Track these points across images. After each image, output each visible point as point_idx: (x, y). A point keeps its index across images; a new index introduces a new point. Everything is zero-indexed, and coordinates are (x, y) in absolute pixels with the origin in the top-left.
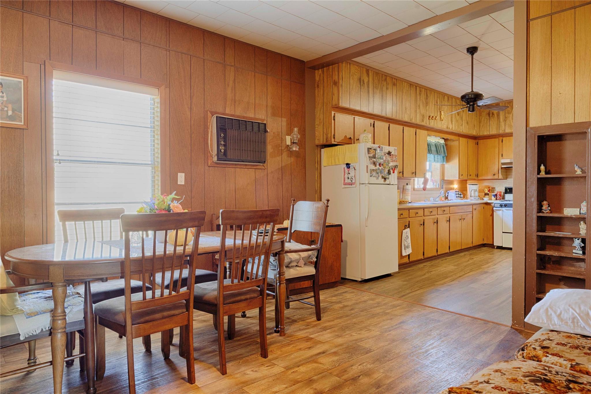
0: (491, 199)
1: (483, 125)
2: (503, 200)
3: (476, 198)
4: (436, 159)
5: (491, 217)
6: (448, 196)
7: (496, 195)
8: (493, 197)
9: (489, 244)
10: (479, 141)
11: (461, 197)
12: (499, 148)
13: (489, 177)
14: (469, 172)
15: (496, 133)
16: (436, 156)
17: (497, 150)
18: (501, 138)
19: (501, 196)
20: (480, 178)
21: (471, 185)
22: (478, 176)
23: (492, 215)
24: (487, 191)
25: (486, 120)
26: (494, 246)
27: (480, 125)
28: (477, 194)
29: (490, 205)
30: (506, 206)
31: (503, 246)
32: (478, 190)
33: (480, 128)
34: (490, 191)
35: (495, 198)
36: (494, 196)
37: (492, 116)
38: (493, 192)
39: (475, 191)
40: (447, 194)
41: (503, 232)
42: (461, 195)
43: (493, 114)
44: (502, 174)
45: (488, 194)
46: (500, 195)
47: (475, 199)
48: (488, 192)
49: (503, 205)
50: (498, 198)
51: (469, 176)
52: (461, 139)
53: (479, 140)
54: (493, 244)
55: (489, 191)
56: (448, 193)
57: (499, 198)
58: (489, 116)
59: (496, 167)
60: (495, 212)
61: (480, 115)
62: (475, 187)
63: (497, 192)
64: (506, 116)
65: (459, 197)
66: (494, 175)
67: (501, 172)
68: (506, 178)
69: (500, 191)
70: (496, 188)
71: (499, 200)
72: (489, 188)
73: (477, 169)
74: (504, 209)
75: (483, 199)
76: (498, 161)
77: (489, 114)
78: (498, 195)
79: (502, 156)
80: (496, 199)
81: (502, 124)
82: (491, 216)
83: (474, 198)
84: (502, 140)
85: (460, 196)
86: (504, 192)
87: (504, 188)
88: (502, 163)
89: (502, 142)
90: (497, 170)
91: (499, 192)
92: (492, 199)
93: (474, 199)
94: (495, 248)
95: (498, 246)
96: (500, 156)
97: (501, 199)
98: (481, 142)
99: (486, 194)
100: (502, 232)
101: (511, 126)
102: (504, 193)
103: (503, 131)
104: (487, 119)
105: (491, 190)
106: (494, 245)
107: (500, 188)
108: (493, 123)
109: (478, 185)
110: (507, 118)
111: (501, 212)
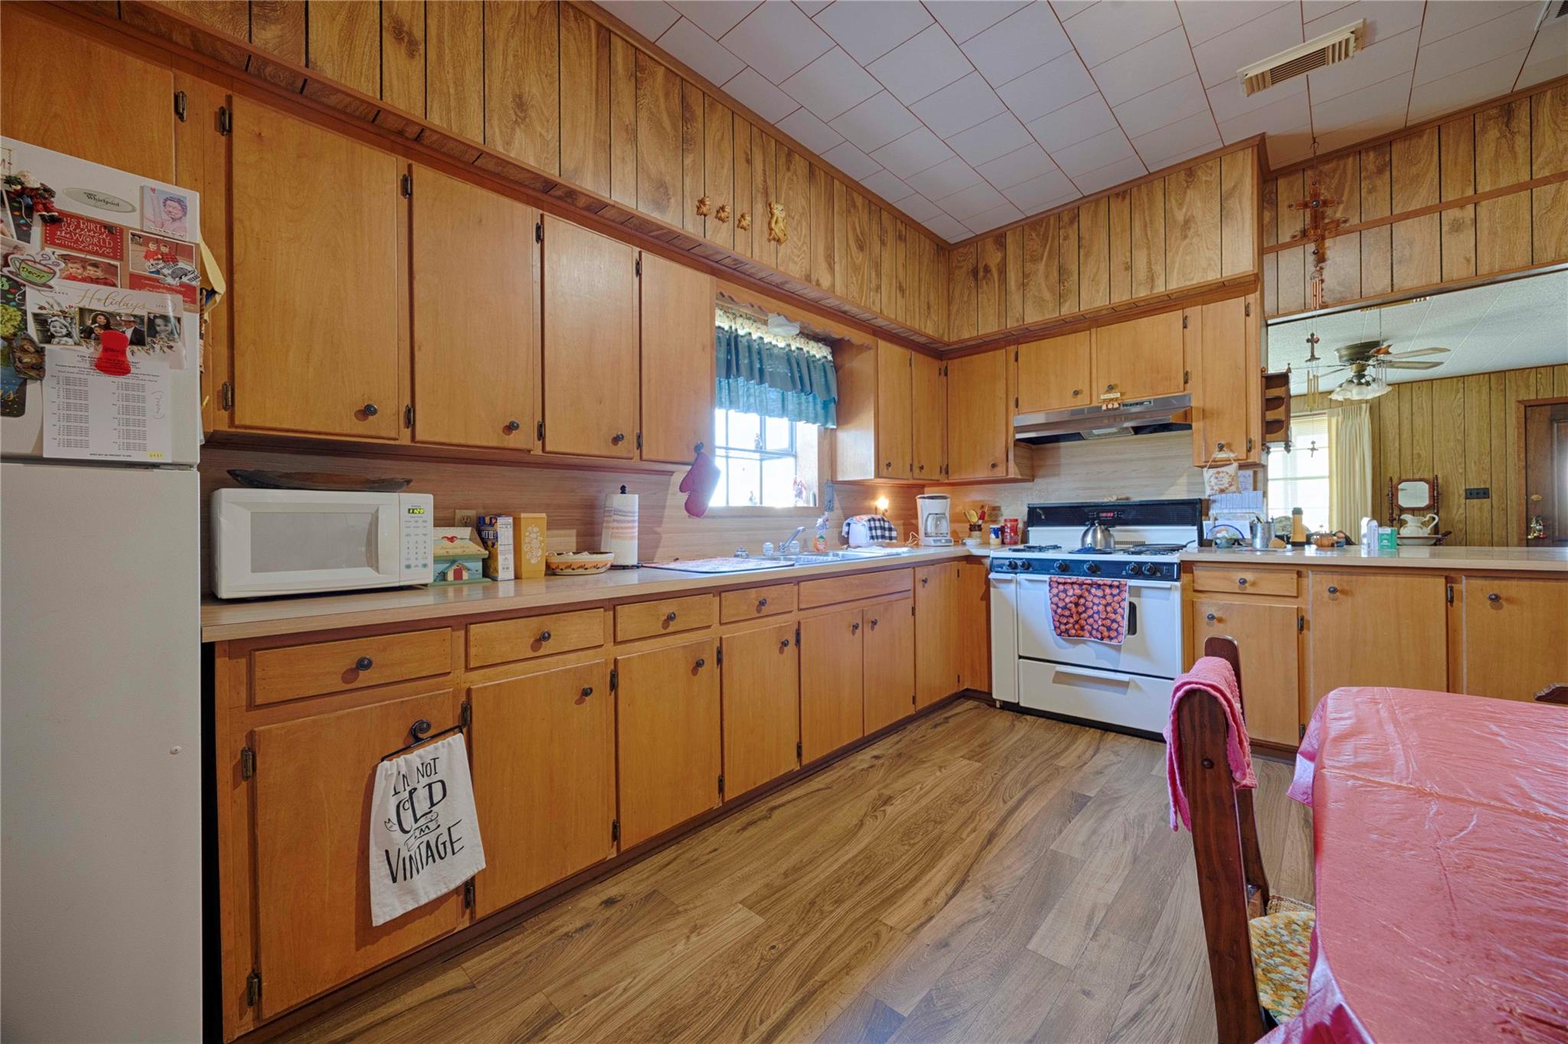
0: (986, 543)
1: (958, 311)
2: (1021, 547)
3: (940, 541)
4: (790, 407)
5: (984, 602)
6: (848, 533)
7: (1002, 529)
8: (993, 536)
9: (975, 691)
10: (949, 362)
11: (891, 538)
12: (1007, 379)
13: (981, 475)
14: (915, 458)
15: (996, 329)
16: (791, 395)
17: (1000, 387)
18: (1012, 349)
19: (1016, 533)
20: (955, 478)
21: (927, 500)
22: (947, 473)
23: (986, 597)
24: (975, 519)
25: (966, 292)
26: (994, 701)
27: (949, 310)
28: (945, 526)
29: (982, 564)
30: (1028, 566)
31: (1022, 704)
32: (947, 515)
33: (949, 321)
34: (986, 518)
35: (999, 541)
36: (996, 532)
37: (984, 277)
38: (995, 522)
39: (938, 519)
40: (845, 529)
41: (1020, 657)
42: (890, 529)
43: (987, 270)
44: (1016, 463)
45: (980, 526)
46: (1014, 530)
47: (939, 544)
48: (980, 522)
49: (1019, 563)
50: (1008, 540)
51: (916, 470)
52: (882, 343)
53: (949, 359)
54: (990, 694)
55: (982, 517)
56: (849, 525)
57: (1011, 537)
58: (976, 280)
59: (999, 444)
60: (995, 587)
61: (950, 279)
62: (937, 506)
63: (1006, 521)
64: (1027, 271)
65: (883, 537)
66: (994, 466)
67: (1015, 456)
68: (1032, 478)
69: (1012, 518)
70: (1003, 509)
71: (1010, 544)
72: (983, 507)
73: (946, 450)
74: (1022, 577)
75: (964, 544)
76: (1004, 422)
77: (975, 273)
78: (1008, 530)
79: (1017, 406)
80: (1003, 543)
81: (1015, 297)
82: (982, 599)
83: (935, 541)
84: (1017, 353)
85: (887, 534)
86: (1026, 518)
87: (1026, 509)
88: (1015, 427)
89: (1017, 360)
90: (1004, 450)
91: (1011, 521)
92: (992, 541)
93: (933, 544)
94: (998, 706)
95: (1004, 702)
96: (1012, 404)
97: (1016, 543)
98: (955, 365)
99: (974, 528)
100: (1017, 657)
101: (1043, 300)
102: (1024, 523)
103: (1018, 321)
104: (969, 288)
105: (989, 513)
106: (994, 696)
107: (1014, 507)
108: (989, 300)
109: (949, 500)
110: (1029, 275)
111: (1013, 586)
